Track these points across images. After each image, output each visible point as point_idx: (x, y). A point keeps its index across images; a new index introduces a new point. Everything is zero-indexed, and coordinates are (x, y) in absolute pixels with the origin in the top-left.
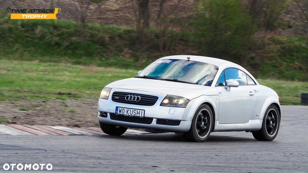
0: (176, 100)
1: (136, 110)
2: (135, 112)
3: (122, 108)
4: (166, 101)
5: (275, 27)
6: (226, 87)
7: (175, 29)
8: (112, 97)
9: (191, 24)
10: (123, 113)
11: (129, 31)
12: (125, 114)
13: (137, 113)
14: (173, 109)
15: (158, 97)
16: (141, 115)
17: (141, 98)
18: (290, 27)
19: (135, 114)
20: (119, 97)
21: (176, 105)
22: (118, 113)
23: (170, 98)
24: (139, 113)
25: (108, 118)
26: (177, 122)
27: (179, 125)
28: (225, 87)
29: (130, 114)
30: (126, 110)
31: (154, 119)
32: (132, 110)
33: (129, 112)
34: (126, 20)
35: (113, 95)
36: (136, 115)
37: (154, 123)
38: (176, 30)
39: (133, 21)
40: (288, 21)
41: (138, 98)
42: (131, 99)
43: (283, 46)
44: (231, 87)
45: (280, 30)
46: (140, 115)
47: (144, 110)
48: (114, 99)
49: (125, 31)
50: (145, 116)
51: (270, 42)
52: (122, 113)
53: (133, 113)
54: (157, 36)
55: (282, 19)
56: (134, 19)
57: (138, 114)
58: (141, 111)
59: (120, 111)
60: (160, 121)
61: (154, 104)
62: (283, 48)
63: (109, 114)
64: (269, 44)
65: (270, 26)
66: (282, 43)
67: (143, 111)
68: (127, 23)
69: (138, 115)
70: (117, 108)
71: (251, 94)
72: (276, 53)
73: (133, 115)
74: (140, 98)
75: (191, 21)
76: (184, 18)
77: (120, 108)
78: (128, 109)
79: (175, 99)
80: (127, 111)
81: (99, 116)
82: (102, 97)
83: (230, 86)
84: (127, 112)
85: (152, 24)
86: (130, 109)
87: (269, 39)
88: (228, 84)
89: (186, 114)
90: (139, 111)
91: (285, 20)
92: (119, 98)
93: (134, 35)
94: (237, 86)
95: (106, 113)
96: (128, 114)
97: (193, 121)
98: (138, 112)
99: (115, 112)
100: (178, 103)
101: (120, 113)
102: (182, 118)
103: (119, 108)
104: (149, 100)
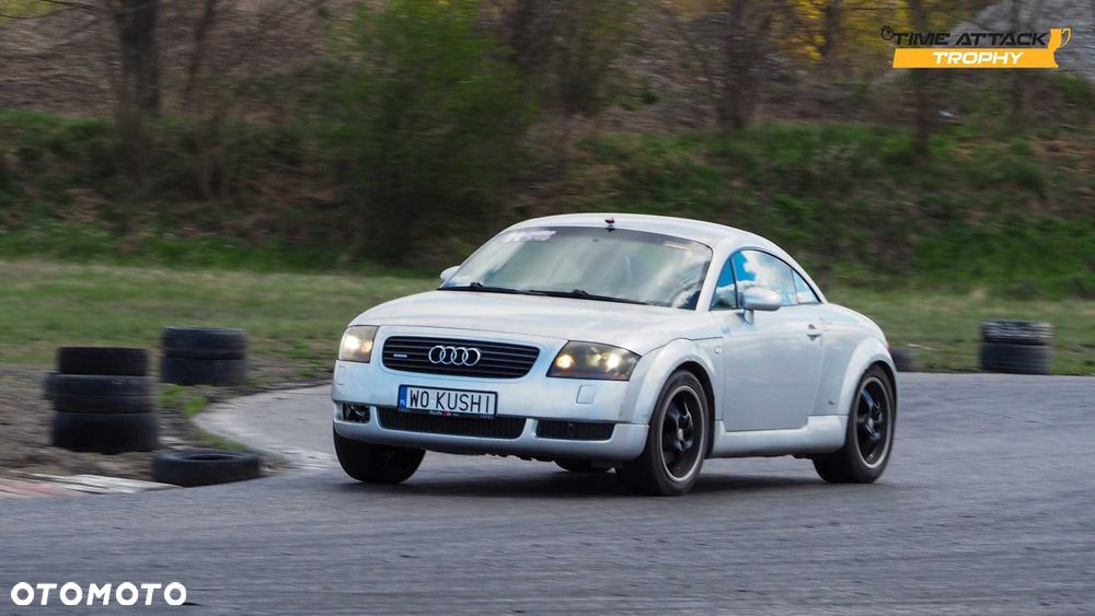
0: (598, 357)
1: (469, 394)
2: (464, 399)
3: (421, 390)
4: (565, 362)
5: (599, 100)
6: (742, 311)
7: (250, 118)
8: (384, 355)
9: (307, 99)
10: (424, 404)
11: (88, 131)
12: (432, 406)
13: (473, 403)
14: (589, 386)
15: (538, 349)
16: (486, 409)
17: (482, 355)
18: (650, 99)
19: (464, 406)
20: (407, 353)
21: (598, 374)
22: (408, 405)
23: (579, 351)
24: (479, 404)
25: (374, 425)
26: (603, 429)
27: (609, 437)
28: (738, 311)
29: (447, 409)
30: (433, 394)
31: (528, 420)
32: (453, 394)
33: (444, 401)
34: (79, 90)
35: (385, 349)
36: (468, 411)
37: (529, 433)
38: (257, 120)
39: (103, 91)
40: (645, 81)
41: (473, 355)
42: (447, 359)
43: (628, 165)
44: (755, 311)
45: (616, 110)
46: (483, 411)
47: (496, 393)
48: (390, 361)
49: (73, 129)
50: (499, 412)
51: (582, 154)
52: (419, 407)
53: (460, 404)
54: (190, 144)
55: (621, 74)
56: (107, 87)
57: (475, 407)
58: (484, 396)
59: (414, 399)
60: (547, 426)
61: (525, 372)
62: (629, 174)
63: (374, 412)
64: (581, 161)
65: (579, 97)
66: (624, 157)
67: (492, 397)
68: (80, 100)
69: (475, 411)
70: (403, 388)
71: (813, 332)
72: (604, 192)
73: (457, 410)
74: (479, 354)
75: (308, 88)
76: (279, 76)
77: (415, 391)
78: (441, 392)
79: (593, 353)
80: (438, 399)
81: (339, 418)
82: (347, 357)
83: (752, 308)
84: (438, 402)
85: (169, 101)
86: (447, 392)
87: (579, 146)
88: (748, 301)
89: (630, 400)
90: (476, 396)
91: (633, 77)
92: (409, 356)
93: (108, 142)
94: (773, 308)
95: (364, 408)
96: (440, 408)
97: (653, 422)
98: (476, 400)
99: (396, 404)
100: (605, 368)
101: (414, 407)
102: (621, 414)
103: (409, 389)
104: (511, 360)
